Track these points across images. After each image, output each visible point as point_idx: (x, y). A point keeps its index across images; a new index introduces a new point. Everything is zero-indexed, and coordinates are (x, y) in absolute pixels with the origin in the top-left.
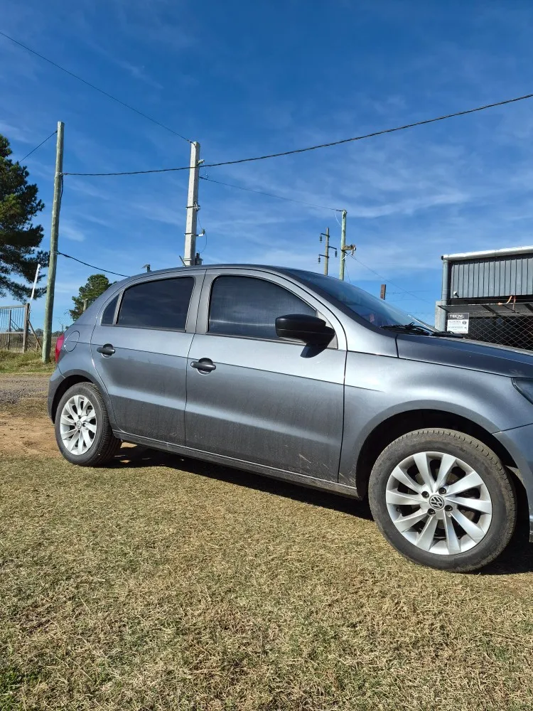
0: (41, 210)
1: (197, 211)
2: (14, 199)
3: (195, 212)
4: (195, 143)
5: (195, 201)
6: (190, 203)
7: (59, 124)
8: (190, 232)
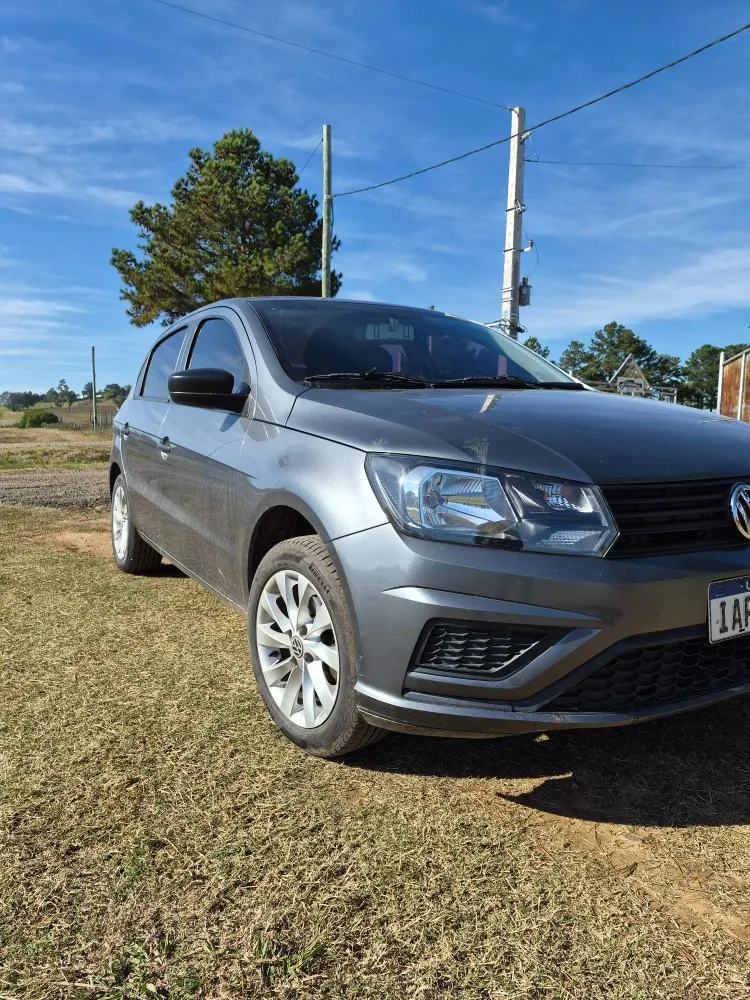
0: (336, 249)
1: (520, 213)
2: (300, 241)
3: (518, 216)
4: (517, 109)
5: (519, 198)
6: (511, 203)
7: (325, 128)
8: (512, 247)
